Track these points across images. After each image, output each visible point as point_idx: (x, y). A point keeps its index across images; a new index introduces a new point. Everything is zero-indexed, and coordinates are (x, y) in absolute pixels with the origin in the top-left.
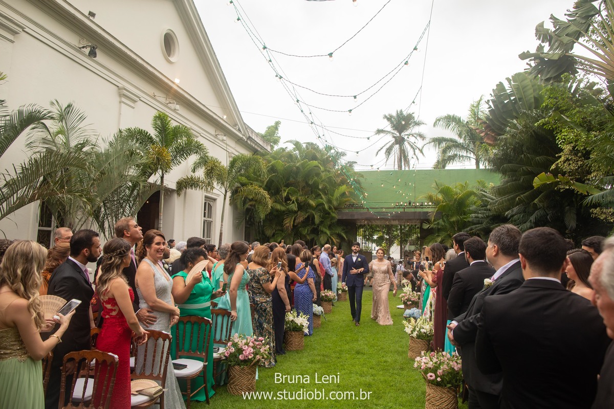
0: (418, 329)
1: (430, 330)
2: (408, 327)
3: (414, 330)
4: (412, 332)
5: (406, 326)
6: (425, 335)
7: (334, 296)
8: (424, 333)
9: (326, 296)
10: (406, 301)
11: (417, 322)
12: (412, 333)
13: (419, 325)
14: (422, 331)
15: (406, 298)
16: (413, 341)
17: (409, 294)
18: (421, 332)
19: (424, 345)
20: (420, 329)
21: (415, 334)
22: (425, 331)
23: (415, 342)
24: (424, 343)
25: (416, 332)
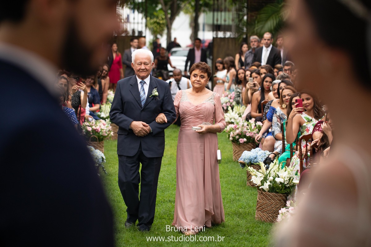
0: (271, 178)
1: (290, 179)
2: (256, 176)
3: (265, 179)
4: (262, 183)
5: (252, 174)
6: (282, 187)
7: (109, 131)
8: (281, 183)
9: (95, 131)
10: (237, 137)
11: (270, 169)
12: (263, 185)
13: (272, 172)
14: (278, 180)
15: (237, 131)
16: (264, 195)
17: (243, 126)
18: (275, 182)
19: (280, 201)
20: (274, 178)
21: (266, 186)
22: (282, 181)
23: (266, 197)
24: (280, 198)
25: (268, 183)
